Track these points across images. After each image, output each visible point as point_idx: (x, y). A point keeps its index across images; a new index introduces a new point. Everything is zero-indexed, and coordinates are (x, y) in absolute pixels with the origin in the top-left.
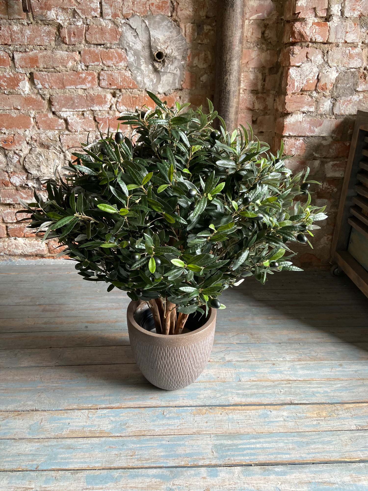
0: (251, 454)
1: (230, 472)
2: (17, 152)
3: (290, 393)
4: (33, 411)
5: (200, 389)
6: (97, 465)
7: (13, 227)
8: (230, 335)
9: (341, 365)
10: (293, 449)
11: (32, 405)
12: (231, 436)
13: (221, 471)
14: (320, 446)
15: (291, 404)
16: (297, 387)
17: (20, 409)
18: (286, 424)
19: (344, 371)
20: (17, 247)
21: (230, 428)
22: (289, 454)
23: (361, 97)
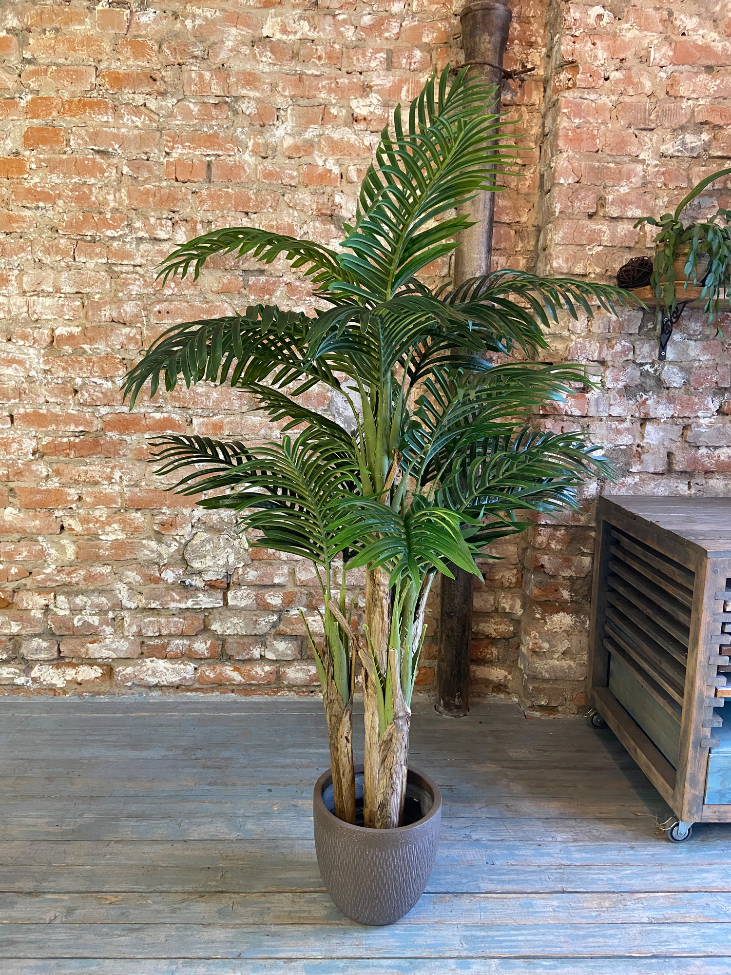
0: (511, 947)
1: (486, 965)
2: (177, 537)
3: (562, 880)
4: (218, 892)
5: (440, 873)
6: (314, 953)
7: (152, 643)
8: (477, 806)
9: (632, 848)
10: (566, 942)
11: (216, 886)
12: (483, 927)
13: (473, 963)
14: (601, 940)
15: (563, 892)
16: (571, 873)
17: (200, 890)
18: (556, 914)
19: (636, 855)
20: (154, 674)
21: (483, 918)
22: (560, 947)
23: (637, 480)
